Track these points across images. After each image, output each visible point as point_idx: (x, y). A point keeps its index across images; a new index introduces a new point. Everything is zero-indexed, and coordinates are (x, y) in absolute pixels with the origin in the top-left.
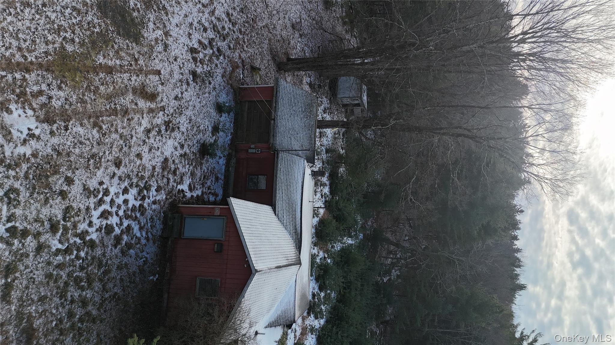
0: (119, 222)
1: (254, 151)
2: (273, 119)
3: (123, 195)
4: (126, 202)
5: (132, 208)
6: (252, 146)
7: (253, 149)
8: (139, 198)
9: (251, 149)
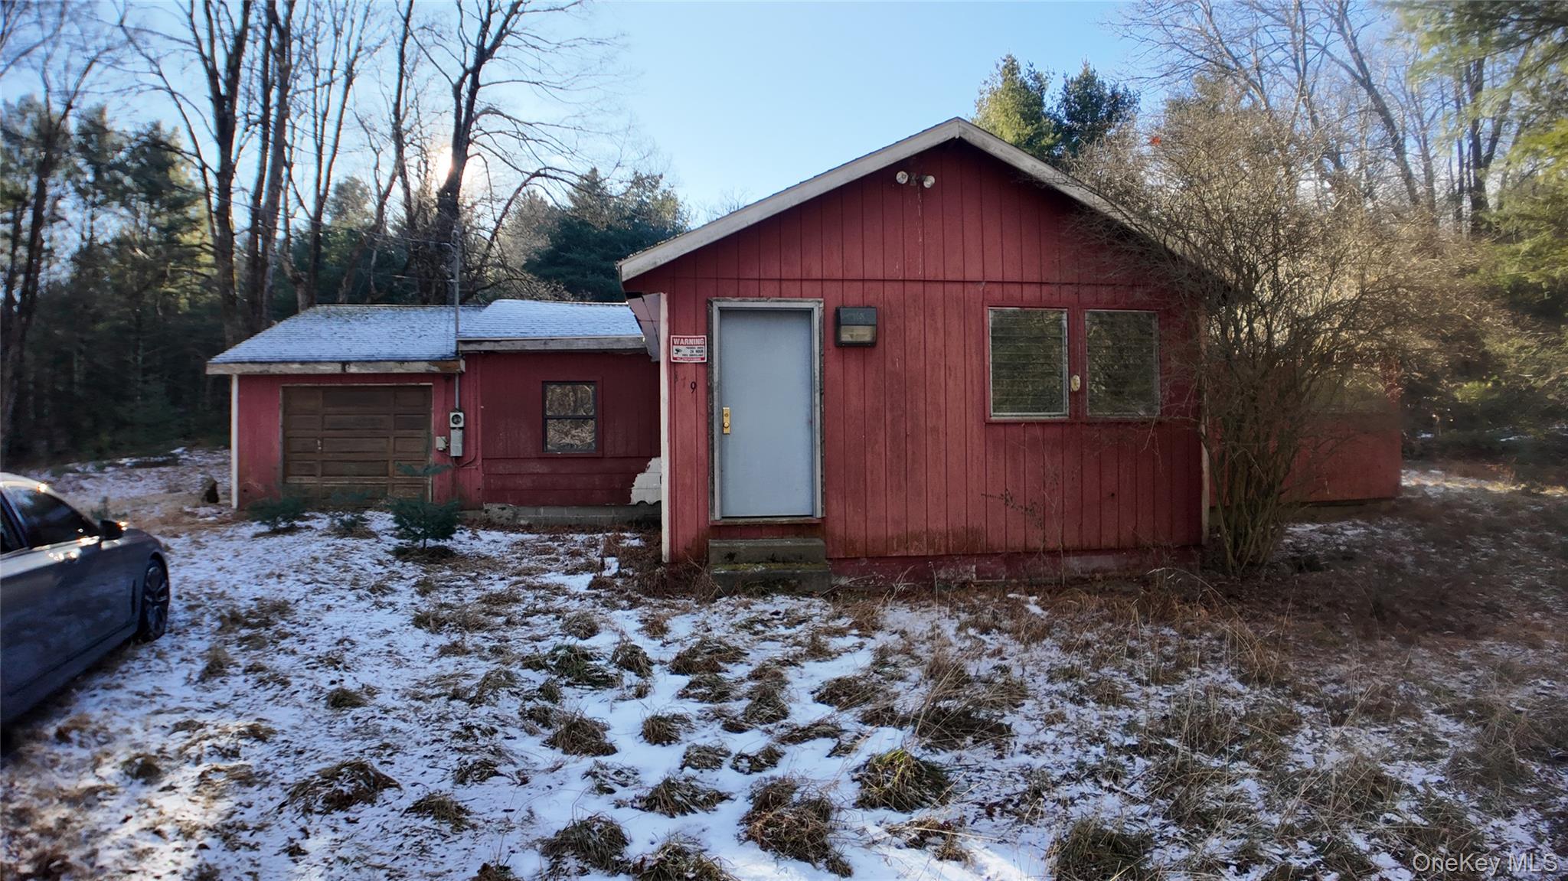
0: (828, 744)
1: (456, 436)
2: (344, 369)
3: (610, 750)
4: (658, 732)
5: (703, 698)
6: (440, 444)
7: (448, 442)
8: (630, 677)
9: (448, 448)
